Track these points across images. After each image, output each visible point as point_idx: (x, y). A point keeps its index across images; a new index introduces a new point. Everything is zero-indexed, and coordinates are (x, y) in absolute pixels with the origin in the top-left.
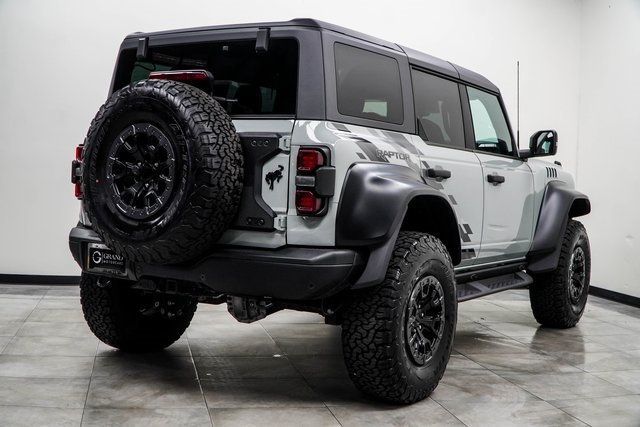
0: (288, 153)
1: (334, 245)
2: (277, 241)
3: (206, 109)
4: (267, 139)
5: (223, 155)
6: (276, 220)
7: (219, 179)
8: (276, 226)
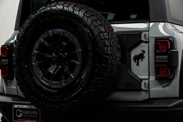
0: (147, 42)
1: (178, 96)
2: (143, 96)
3: (99, 18)
4: (133, 35)
5: (112, 45)
6: (143, 83)
7: (112, 60)
8: (143, 87)
